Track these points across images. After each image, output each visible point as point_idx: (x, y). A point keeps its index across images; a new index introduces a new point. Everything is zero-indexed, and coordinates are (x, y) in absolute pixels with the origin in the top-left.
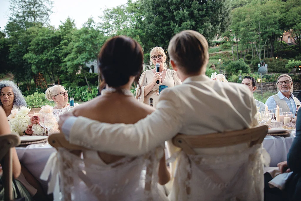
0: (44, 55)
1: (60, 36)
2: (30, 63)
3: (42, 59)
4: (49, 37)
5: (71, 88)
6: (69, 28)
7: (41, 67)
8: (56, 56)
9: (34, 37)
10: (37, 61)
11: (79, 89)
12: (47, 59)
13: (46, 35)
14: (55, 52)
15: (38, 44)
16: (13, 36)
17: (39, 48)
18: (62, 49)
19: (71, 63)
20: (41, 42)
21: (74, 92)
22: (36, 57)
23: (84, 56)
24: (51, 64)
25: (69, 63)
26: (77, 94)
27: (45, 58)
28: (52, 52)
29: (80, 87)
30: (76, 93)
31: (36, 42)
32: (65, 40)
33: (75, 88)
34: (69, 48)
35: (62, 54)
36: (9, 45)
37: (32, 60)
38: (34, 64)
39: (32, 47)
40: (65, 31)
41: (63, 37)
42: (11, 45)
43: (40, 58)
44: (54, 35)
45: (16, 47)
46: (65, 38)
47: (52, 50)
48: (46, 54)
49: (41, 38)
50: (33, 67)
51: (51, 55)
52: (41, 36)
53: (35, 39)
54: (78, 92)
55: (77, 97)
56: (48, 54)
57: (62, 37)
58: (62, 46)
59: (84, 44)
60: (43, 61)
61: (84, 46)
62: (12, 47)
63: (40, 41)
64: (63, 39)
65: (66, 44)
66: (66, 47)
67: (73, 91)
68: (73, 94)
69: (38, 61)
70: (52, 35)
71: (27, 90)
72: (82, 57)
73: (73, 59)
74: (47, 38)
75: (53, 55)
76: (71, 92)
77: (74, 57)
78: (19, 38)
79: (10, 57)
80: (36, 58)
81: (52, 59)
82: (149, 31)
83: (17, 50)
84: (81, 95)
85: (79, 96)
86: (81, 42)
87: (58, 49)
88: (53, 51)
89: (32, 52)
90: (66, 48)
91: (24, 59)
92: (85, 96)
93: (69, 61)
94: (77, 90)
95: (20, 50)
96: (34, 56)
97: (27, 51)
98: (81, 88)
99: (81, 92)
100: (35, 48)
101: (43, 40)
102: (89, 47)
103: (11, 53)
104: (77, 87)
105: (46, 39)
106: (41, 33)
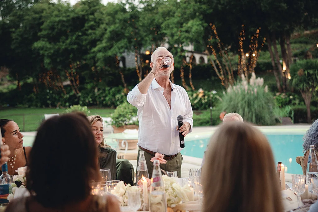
0: (61, 43)
1: (84, 16)
2: (43, 55)
3: (59, 49)
4: (68, 18)
5: (99, 90)
6: (95, 4)
7: (58, 60)
8: (78, 44)
9: (47, 17)
10: (52, 51)
11: (111, 91)
12: (66, 49)
13: (64, 15)
14: (76, 38)
15: (52, 28)
16: (15, 17)
17: (54, 33)
18: (87, 35)
19: (103, 55)
20: (58, 25)
21: (104, 95)
22: (51, 46)
23: (123, 44)
24: (71, 56)
25: (100, 55)
26: (107, 98)
27: (63, 47)
28: (72, 39)
29: (111, 89)
30: (106, 96)
31: (50, 24)
32: (91, 21)
33: (104, 90)
34: (98, 32)
35: (87, 42)
36: (11, 30)
37: (46, 51)
38: (49, 57)
39: (44, 33)
40: (90, 8)
41: (88, 17)
42: (14, 30)
43: (57, 47)
44: (76, 15)
45: (20, 32)
46: (91, 19)
47: (72, 36)
48: (63, 42)
49: (57, 19)
50: (47, 61)
51: (71, 44)
52: (57, 16)
53: (48, 21)
54: (109, 96)
55: (109, 103)
56: (68, 41)
57: (86, 18)
58: (87, 30)
59: (122, 28)
60: (61, 51)
61: (123, 31)
62: (14, 32)
63: (56, 24)
64: (88, 20)
65: (92, 28)
66: (94, 31)
67: (102, 93)
68: (102, 98)
69: (54, 52)
70: (72, 15)
71: (33, 92)
72: (120, 46)
73: (105, 49)
74: (65, 19)
75: (75, 44)
76: (99, 95)
77: (107, 46)
78: (24, 20)
79: (13, 47)
80: (50, 49)
81: (72, 49)
82: (220, 6)
83: (21, 36)
84: (113, 100)
85: (112, 100)
86: (117, 25)
87: (80, 34)
88: (74, 38)
89: (46, 39)
90: (95, 34)
91: (33, 49)
92: (121, 101)
93: (100, 51)
94: (107, 92)
95: (26, 36)
96: (48, 45)
97: (37, 39)
98: (113, 89)
99: (114, 95)
100: (48, 34)
101: (60, 21)
102: (129, 32)
103: (15, 41)
104: (107, 88)
105: (64, 21)
106: (56, 13)
